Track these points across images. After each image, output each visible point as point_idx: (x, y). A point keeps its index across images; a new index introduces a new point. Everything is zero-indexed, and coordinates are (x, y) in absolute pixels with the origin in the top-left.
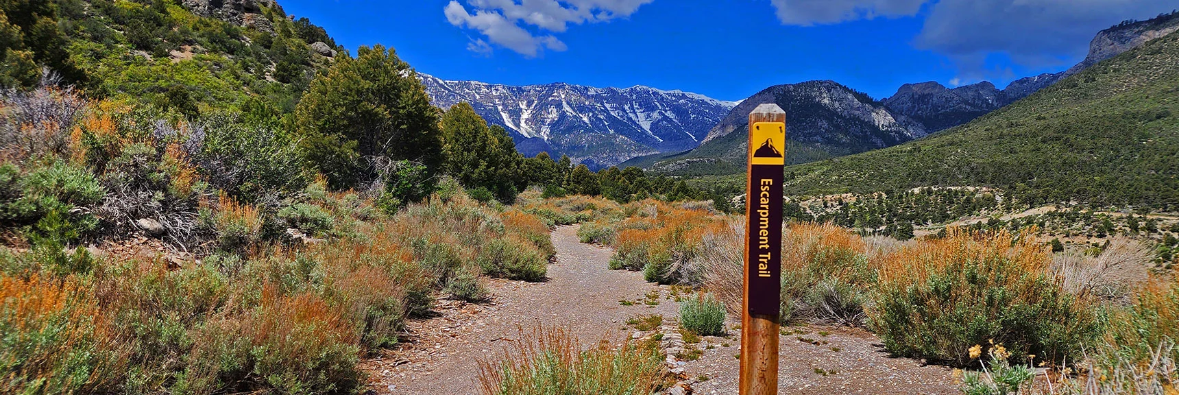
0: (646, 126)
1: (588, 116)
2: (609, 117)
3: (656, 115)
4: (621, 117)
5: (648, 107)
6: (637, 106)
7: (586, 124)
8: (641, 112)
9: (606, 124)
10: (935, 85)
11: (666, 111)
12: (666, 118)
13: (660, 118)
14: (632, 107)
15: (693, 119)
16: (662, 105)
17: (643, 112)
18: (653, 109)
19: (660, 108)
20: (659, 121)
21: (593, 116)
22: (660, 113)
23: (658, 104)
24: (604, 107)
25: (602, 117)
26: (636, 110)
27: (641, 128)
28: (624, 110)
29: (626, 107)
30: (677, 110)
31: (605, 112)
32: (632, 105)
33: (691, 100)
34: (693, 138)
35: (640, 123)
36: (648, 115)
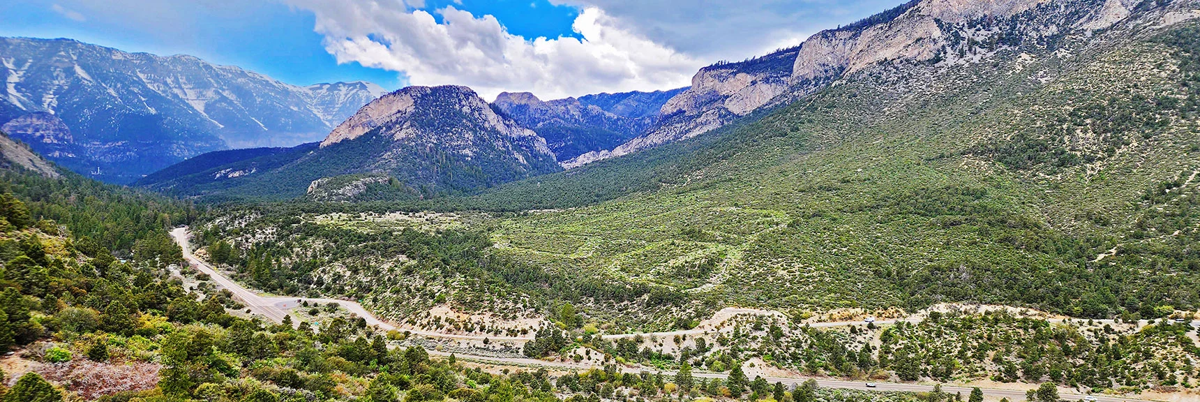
0: (199, 106)
1: (115, 87)
2: (146, 92)
3: (210, 94)
4: (163, 92)
5: (200, 85)
6: (184, 80)
7: (114, 97)
8: (191, 89)
9: (143, 99)
10: (530, 96)
11: (224, 90)
12: (224, 99)
13: (217, 97)
14: (176, 81)
15: (260, 103)
16: (218, 83)
17: (193, 88)
18: (207, 86)
19: (216, 85)
20: (216, 102)
21: (123, 88)
22: (217, 92)
23: (212, 81)
24: (138, 77)
25: (136, 90)
26: (183, 86)
27: (193, 108)
28: (165, 84)
29: (169, 81)
30: (238, 90)
31: (140, 84)
32: (176, 78)
33: (254, 80)
34: (263, 126)
35: (190, 102)
36: (200, 92)
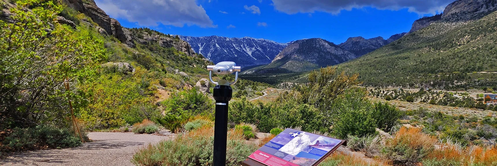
0: (250, 53)
1: (226, 49)
2: (235, 50)
3: (253, 49)
4: (240, 50)
5: (251, 46)
6: (246, 45)
7: (226, 52)
9: (234, 52)
10: (361, 38)
11: (258, 47)
12: (257, 50)
14: (244, 46)
15: (269, 51)
16: (256, 45)
17: (249, 48)
18: (252, 46)
20: (255, 51)
21: (228, 49)
22: (255, 48)
23: (254, 44)
24: (233, 46)
25: (232, 50)
26: (246, 47)
27: (248, 54)
29: (242, 46)
30: (262, 47)
31: (233, 48)
32: (244, 45)
33: (268, 43)
34: (269, 58)
35: (248, 52)
36: (251, 49)
